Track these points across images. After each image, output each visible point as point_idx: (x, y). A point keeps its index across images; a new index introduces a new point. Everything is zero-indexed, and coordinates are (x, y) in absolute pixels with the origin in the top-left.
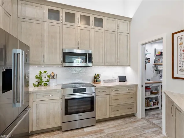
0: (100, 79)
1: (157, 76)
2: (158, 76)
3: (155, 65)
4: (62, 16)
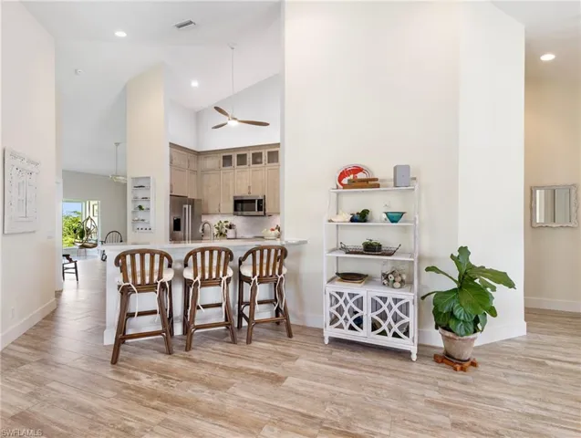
4: (235, 160)
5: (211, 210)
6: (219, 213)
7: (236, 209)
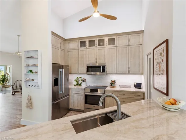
0: (115, 84)
4: (87, 43)
5: (73, 71)
6: (78, 73)
7: (88, 71)
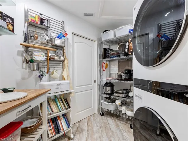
1: (30, 76)
2: (34, 75)
3: (27, 47)
